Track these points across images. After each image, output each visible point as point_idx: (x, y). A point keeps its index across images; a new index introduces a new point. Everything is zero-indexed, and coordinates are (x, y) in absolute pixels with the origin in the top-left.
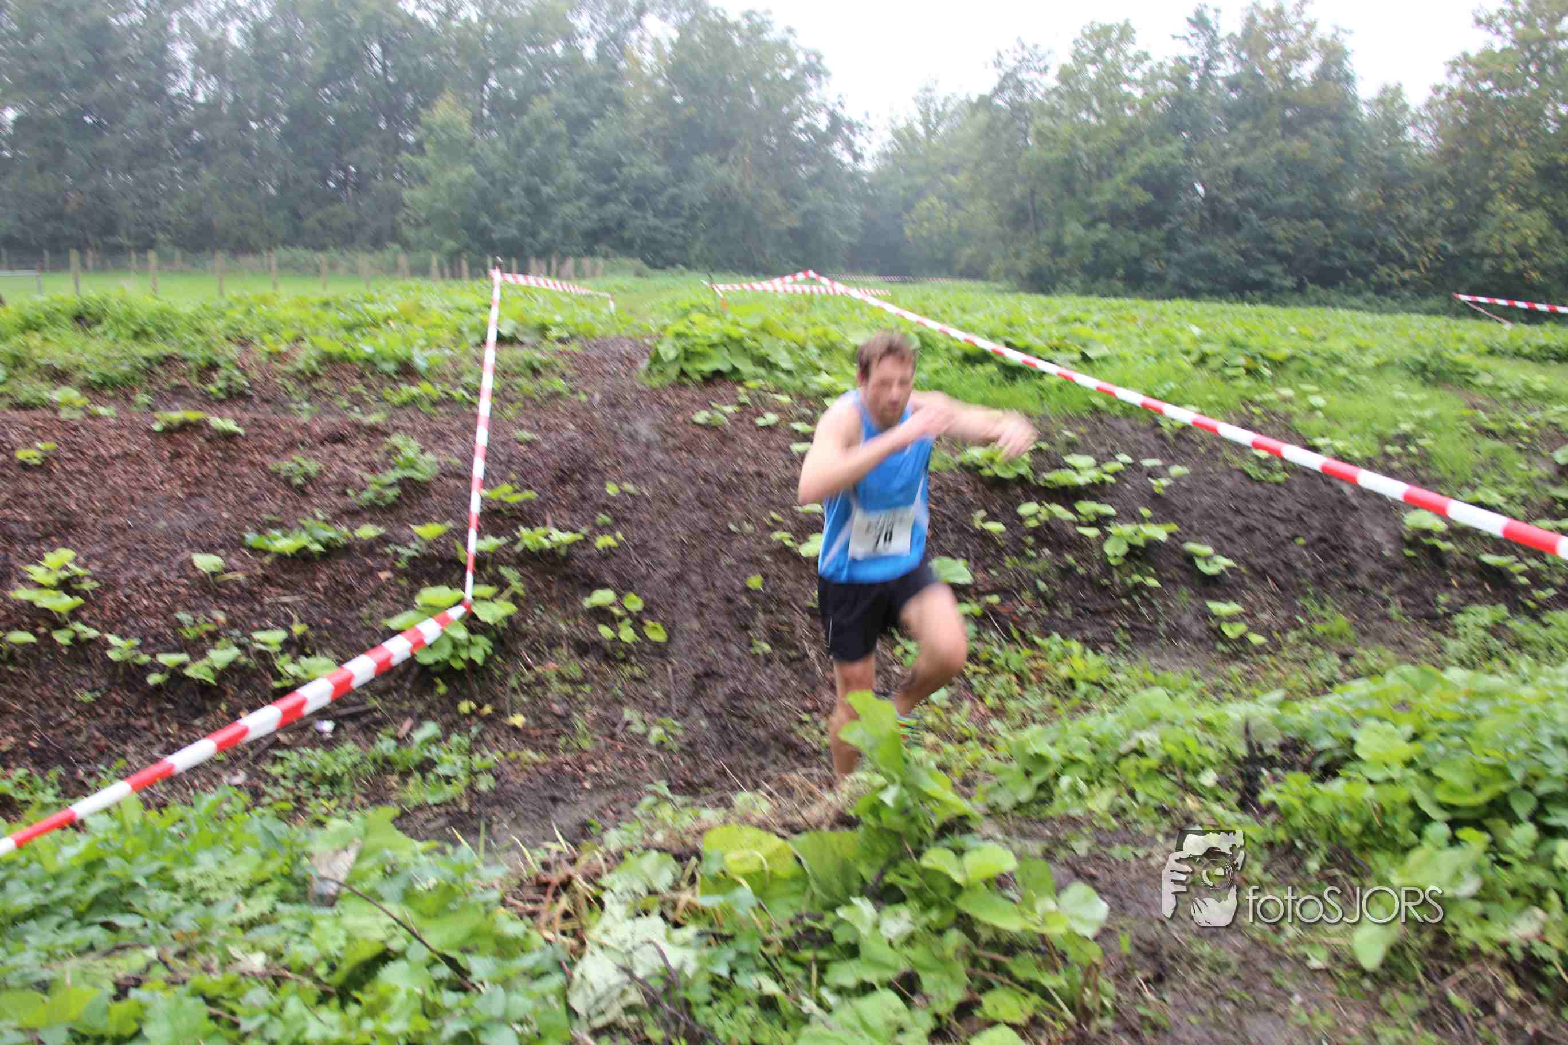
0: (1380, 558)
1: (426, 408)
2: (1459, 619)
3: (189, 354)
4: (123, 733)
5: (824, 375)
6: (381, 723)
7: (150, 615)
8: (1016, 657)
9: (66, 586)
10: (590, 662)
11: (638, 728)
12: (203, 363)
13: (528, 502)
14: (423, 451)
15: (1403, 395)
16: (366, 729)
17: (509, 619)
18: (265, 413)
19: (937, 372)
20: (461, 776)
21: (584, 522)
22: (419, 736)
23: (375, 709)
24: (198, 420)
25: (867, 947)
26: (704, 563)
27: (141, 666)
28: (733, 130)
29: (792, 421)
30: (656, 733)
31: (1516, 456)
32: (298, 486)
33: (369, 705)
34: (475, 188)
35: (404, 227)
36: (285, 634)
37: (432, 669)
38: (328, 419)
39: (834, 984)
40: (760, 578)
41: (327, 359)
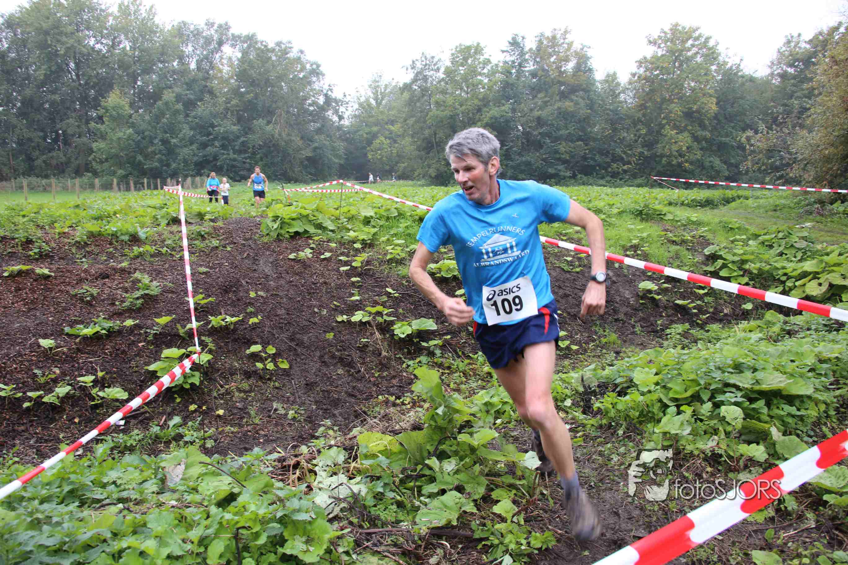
0: (629, 305)
1: (148, 258)
2: (668, 331)
3: (17, 236)
4: (14, 434)
5: (351, 232)
6: (150, 419)
7: (18, 373)
8: (461, 364)
10: (252, 381)
11: (282, 412)
12: (24, 240)
13: (211, 303)
14: (151, 281)
15: (633, 226)
16: (141, 421)
17: (209, 361)
18: (62, 264)
19: (407, 227)
20: (197, 441)
21: (240, 312)
22: (171, 423)
23: (146, 412)
24: (27, 270)
25: (438, 476)
26: (303, 328)
27: (18, 399)
28: (274, 106)
29: (338, 256)
30: (291, 413)
31: (686, 252)
32: (88, 301)
33: (142, 410)
34: (134, 141)
35: (94, 163)
36: (94, 377)
37: (174, 390)
38: (98, 266)
39: (427, 494)
40: (332, 334)
41: (91, 235)
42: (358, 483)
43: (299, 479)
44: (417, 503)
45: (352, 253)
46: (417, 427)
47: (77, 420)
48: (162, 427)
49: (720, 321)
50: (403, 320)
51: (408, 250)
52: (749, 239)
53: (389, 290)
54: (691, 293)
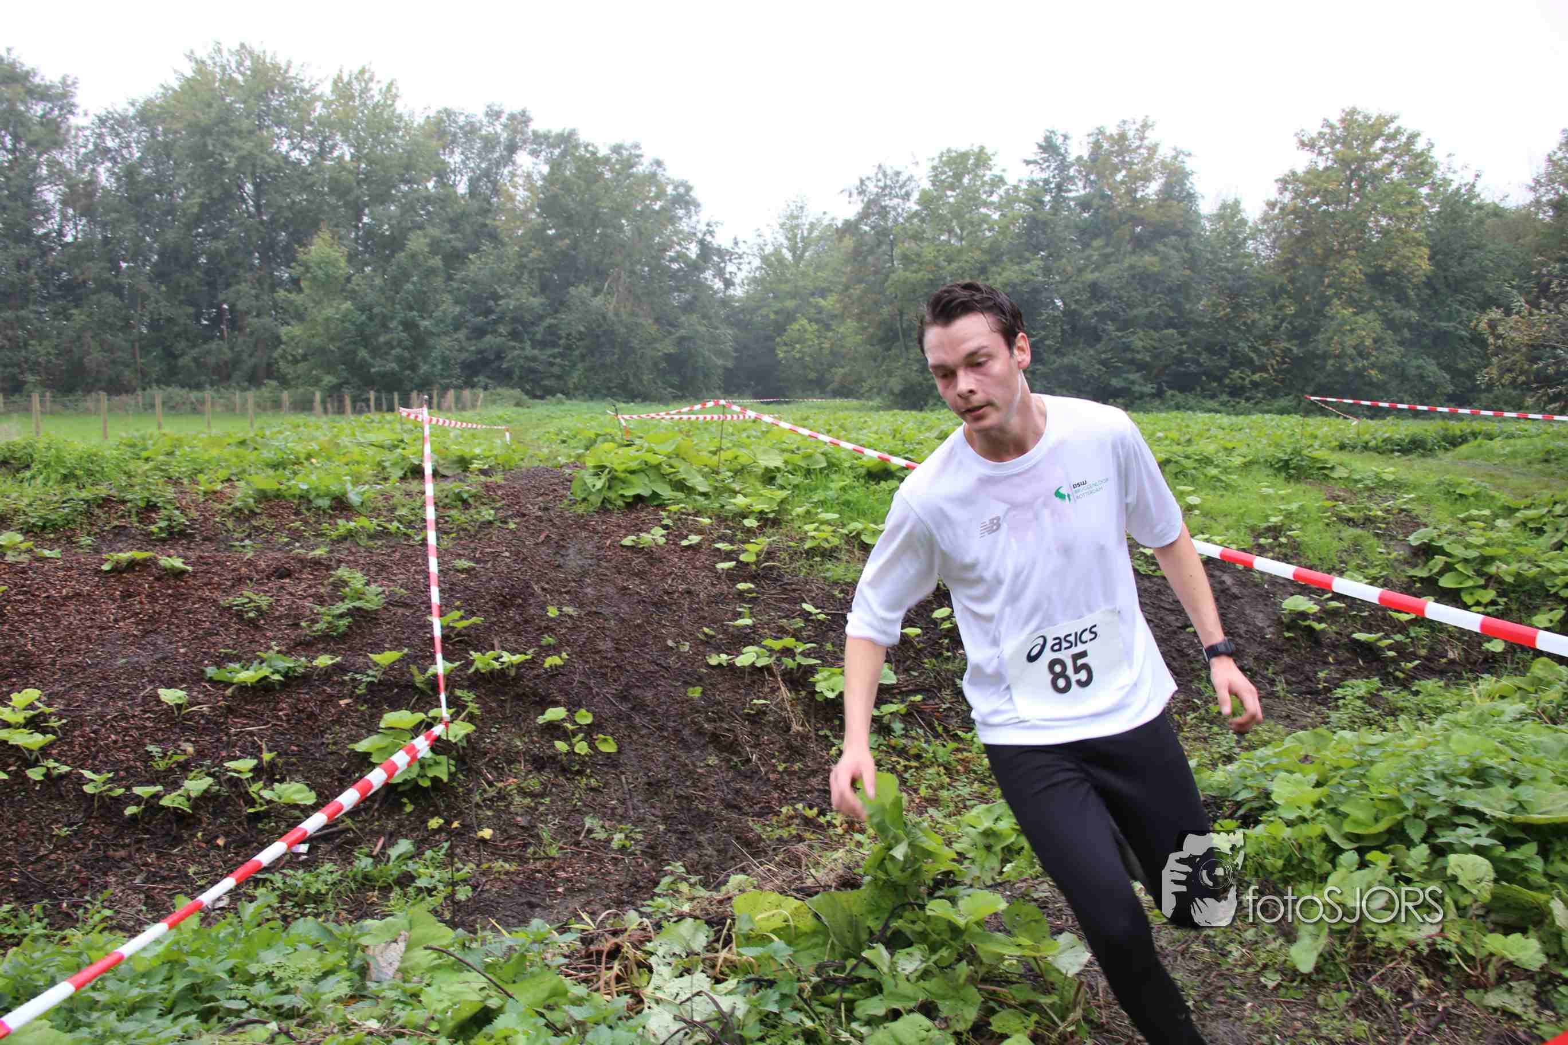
0: (1263, 642)
1: (364, 541)
2: (1339, 692)
3: (129, 497)
4: (103, 864)
5: (740, 496)
6: (355, 843)
7: (119, 750)
8: (941, 750)
9: (35, 724)
10: (547, 775)
11: (602, 835)
12: (142, 504)
13: (475, 627)
14: (367, 584)
15: (1271, 491)
16: (340, 848)
17: (467, 736)
18: (208, 550)
19: (843, 489)
20: (441, 887)
21: (529, 645)
22: (394, 852)
23: (348, 830)
24: (145, 560)
25: (888, 983)
26: (644, 677)
27: (117, 799)
28: (606, 261)
29: (714, 541)
30: (618, 839)
31: (1374, 541)
32: (251, 620)
33: (341, 826)
34: (353, 323)
35: (281, 363)
36: (255, 762)
37: (400, 789)
38: (271, 554)
39: (864, 1017)
40: (699, 689)
41: (263, 496)
42: (730, 993)
43: (619, 979)
44: (845, 1036)
45: (740, 535)
46: (849, 883)
47: (221, 842)
48: (379, 858)
49: (1441, 673)
50: (832, 665)
51: (845, 531)
52: (1496, 516)
53: (808, 607)
54: (1385, 618)
